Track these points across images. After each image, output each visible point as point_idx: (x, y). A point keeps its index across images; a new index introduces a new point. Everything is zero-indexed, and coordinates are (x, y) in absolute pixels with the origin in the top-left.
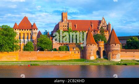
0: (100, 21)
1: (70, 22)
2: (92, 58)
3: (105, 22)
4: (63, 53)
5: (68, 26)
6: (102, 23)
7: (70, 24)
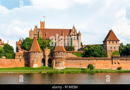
0: (71, 30)
1: (40, 31)
2: (35, 66)
3: (75, 31)
4: (8, 60)
5: (38, 35)
6: (72, 32)
7: (41, 33)
